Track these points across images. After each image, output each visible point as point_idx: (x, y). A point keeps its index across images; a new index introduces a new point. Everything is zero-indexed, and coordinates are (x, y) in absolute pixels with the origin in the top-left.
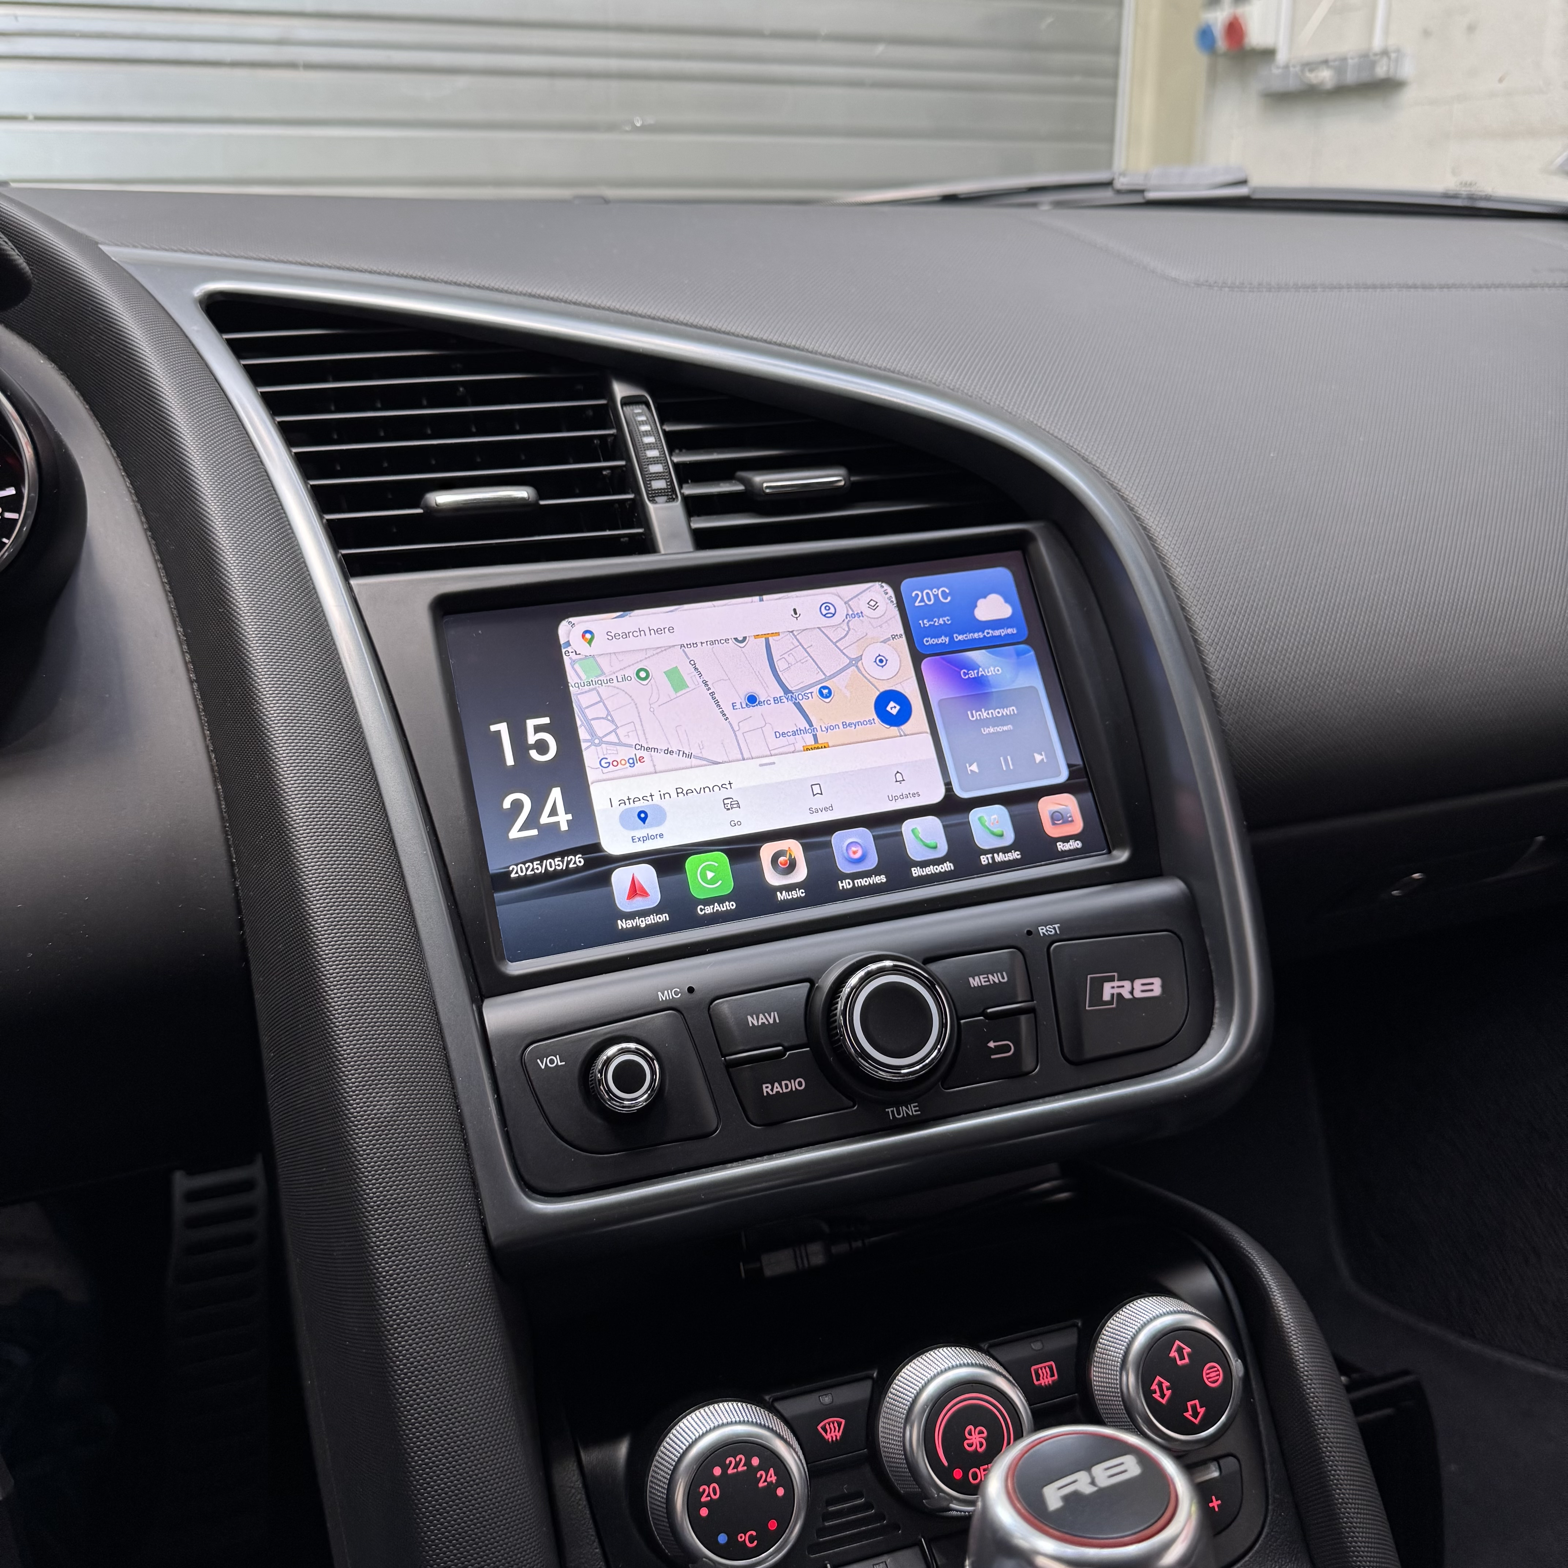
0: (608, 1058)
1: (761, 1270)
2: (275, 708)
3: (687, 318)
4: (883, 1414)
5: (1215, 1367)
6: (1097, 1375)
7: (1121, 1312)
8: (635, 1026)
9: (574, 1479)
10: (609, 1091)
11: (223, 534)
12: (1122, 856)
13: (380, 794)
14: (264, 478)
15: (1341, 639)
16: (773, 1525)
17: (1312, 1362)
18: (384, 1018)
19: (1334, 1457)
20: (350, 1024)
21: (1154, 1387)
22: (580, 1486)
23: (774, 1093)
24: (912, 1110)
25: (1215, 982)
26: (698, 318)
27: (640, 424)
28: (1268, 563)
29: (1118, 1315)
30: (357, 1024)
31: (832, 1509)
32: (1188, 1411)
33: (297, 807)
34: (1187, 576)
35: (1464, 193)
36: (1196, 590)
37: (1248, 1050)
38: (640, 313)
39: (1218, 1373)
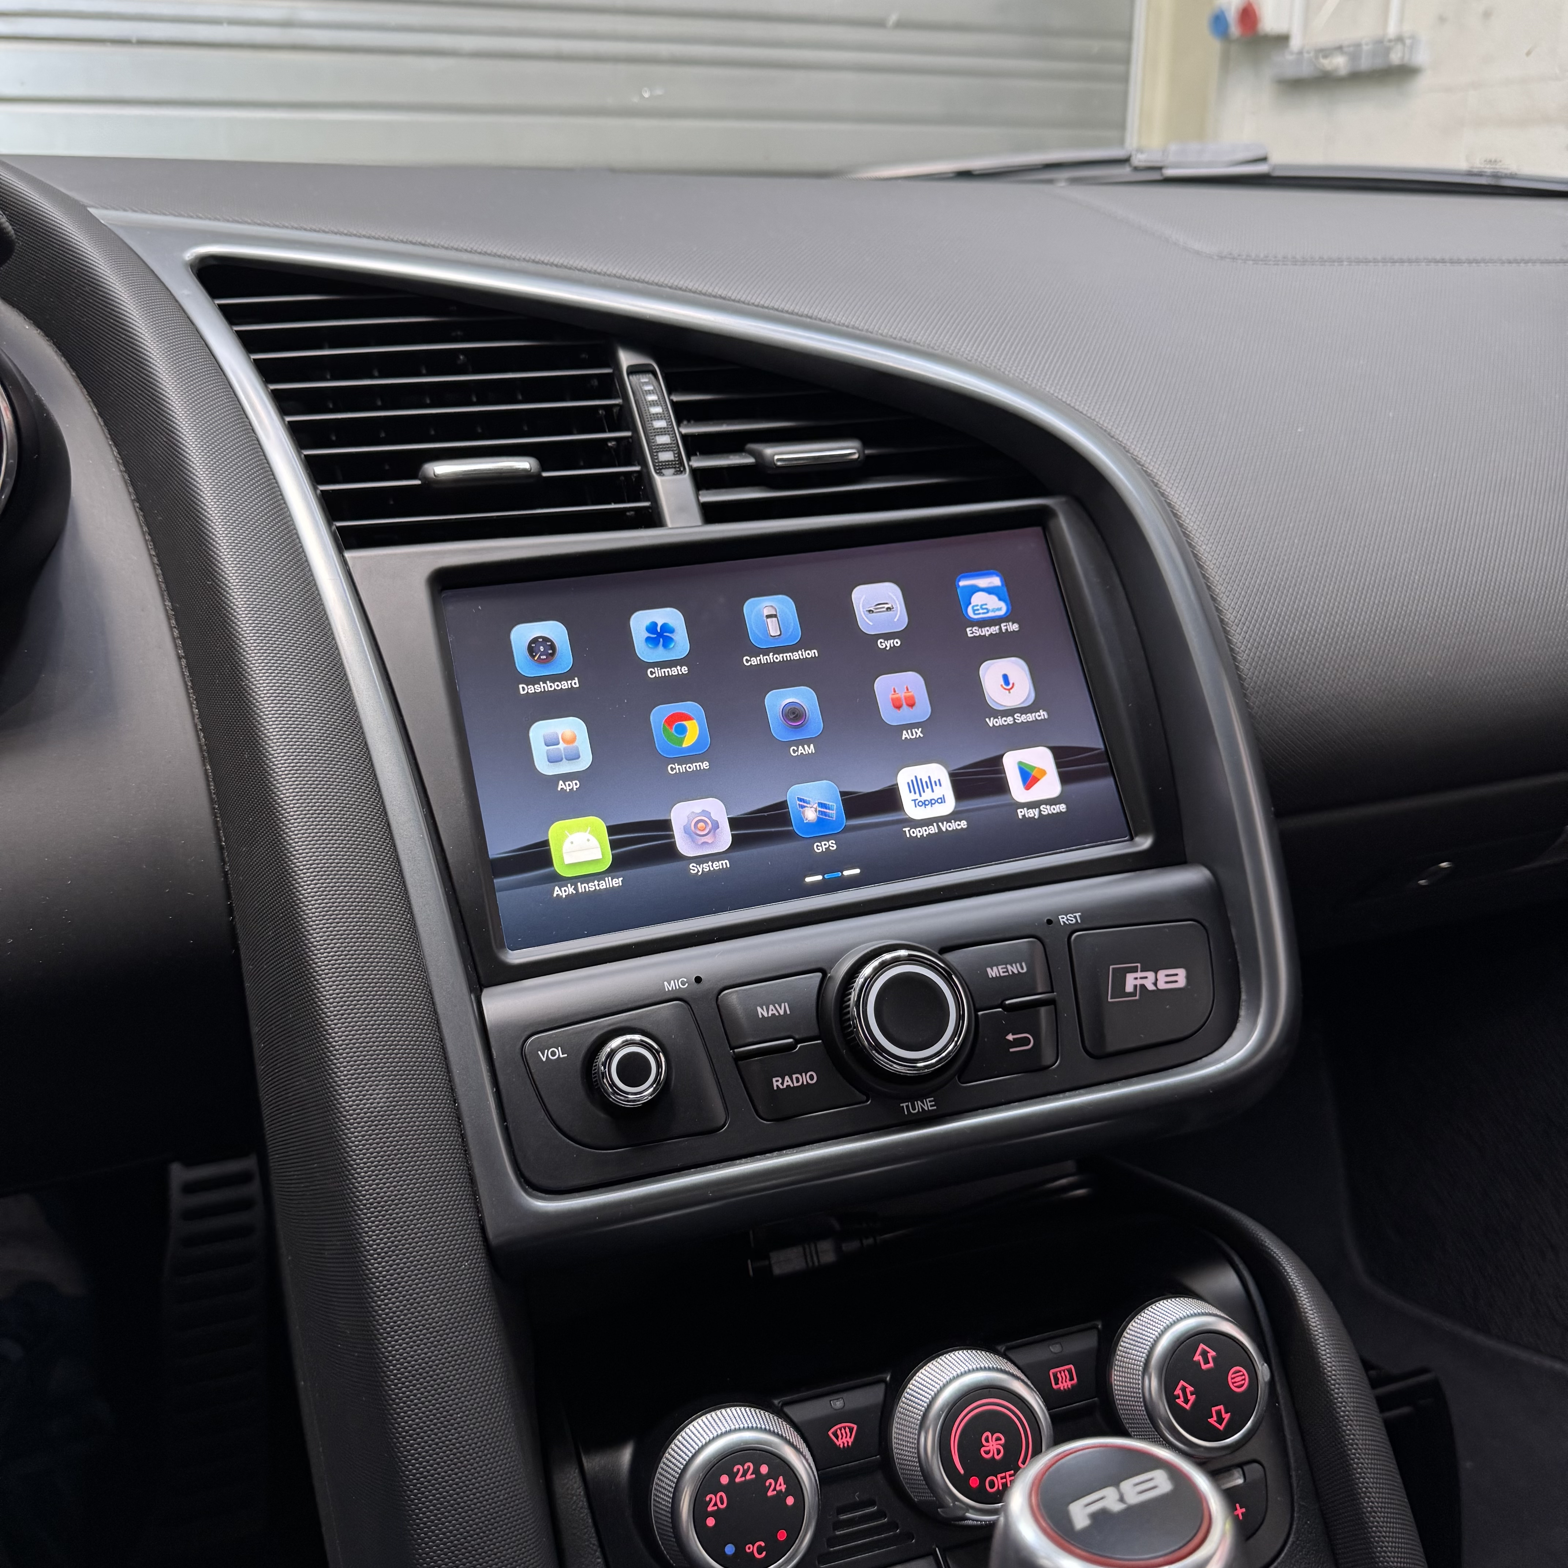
0: (612, 1050)
1: (770, 1267)
2: (265, 685)
3: (696, 286)
4: (896, 1419)
5: (1241, 1371)
6: (1118, 1379)
7: (1143, 1314)
8: (640, 1017)
9: (576, 1486)
10: (613, 1084)
11: (212, 503)
12: (1144, 843)
13: (375, 775)
14: (255, 446)
16: (782, 1535)
17: (1340, 1366)
19: (1362, 1464)
20: (343, 1015)
21: (1178, 1392)
22: (582, 1493)
23: (785, 1086)
24: (928, 1105)
25: (1241, 973)
26: (707, 286)
27: (647, 394)
28: (1296, 541)
29: (1139, 1317)
30: (349, 1014)
31: (843, 1517)
32: (1212, 1417)
33: (287, 787)
34: (1212, 554)
35: (1489, 170)
36: (1222, 569)
37: (1276, 1043)
38: (647, 280)
39: (1243, 1377)
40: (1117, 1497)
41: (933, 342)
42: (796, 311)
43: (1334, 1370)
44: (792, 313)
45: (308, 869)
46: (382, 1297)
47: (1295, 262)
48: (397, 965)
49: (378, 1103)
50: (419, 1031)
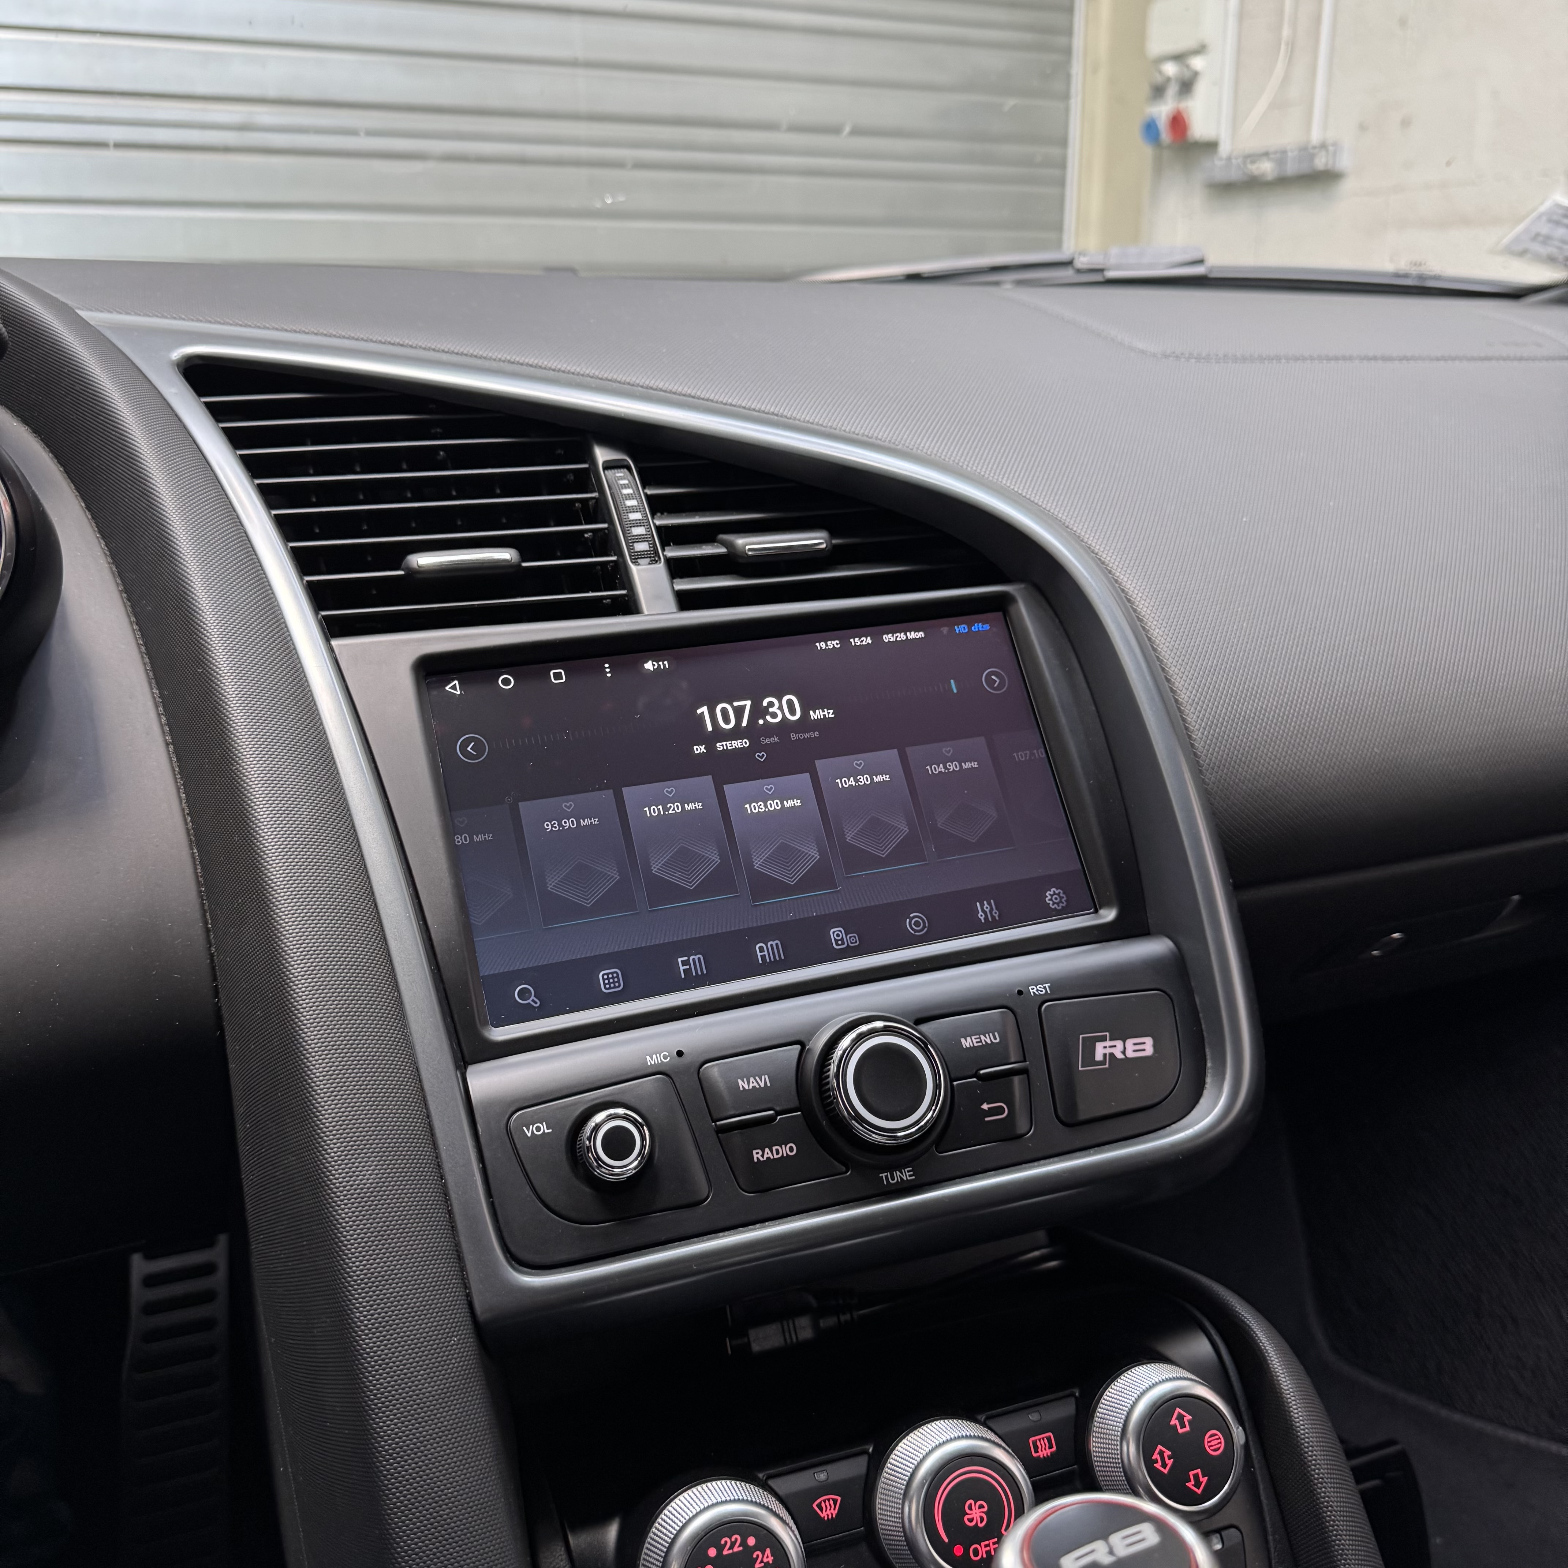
0: (596, 1125)
1: (748, 1345)
2: (255, 769)
4: (880, 1490)
5: (1217, 1435)
6: (1096, 1445)
7: (1119, 1380)
8: (623, 1092)
9: (562, 1564)
10: (598, 1158)
11: (203, 594)
12: (1109, 915)
13: (362, 856)
14: (244, 538)
15: (1319, 699)
17: (1312, 1428)
19: (1338, 1526)
20: (332, 1092)
23: (765, 1159)
24: (906, 1175)
25: (1206, 1041)
27: (622, 488)
28: (1245, 625)
29: (1116, 1383)
32: (1190, 1481)
34: (1165, 637)
35: (1414, 273)
36: (1175, 651)
37: (1241, 1110)
38: (619, 379)
39: (1219, 1441)
40: (1107, 1550)
41: (894, 438)
43: (1307, 1433)
45: (298, 949)
46: (374, 1373)
47: (1235, 359)
48: (385, 1042)
49: (368, 1180)
50: (406, 1107)
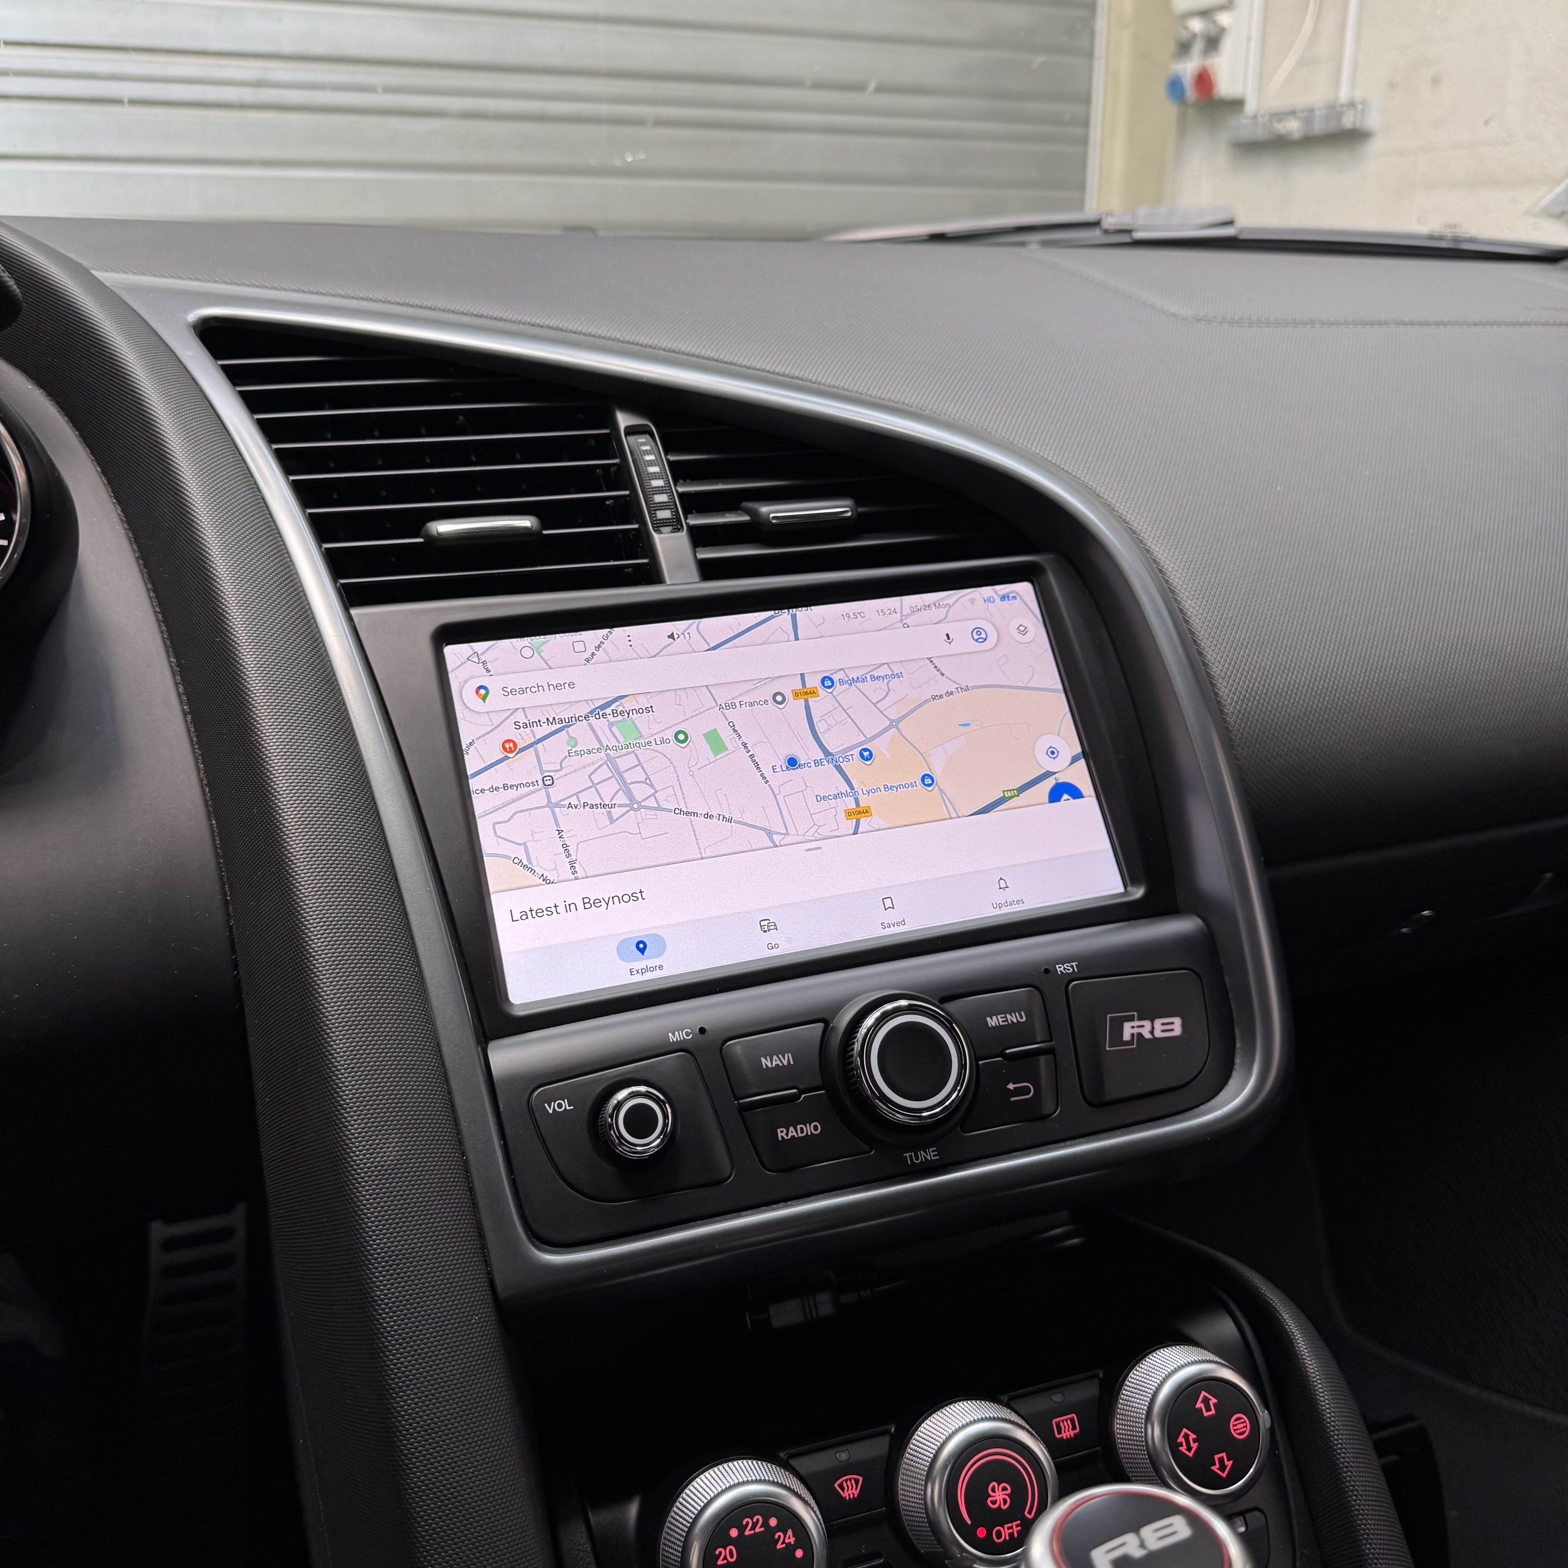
0: (619, 1102)
1: (769, 1319)
3: (689, 348)
4: (902, 1471)
5: (1242, 1418)
6: (1119, 1427)
7: (1144, 1362)
8: (645, 1068)
9: (582, 1541)
10: (621, 1136)
11: (221, 561)
12: (1138, 892)
17: (1339, 1412)
18: (388, 1061)
20: (353, 1068)
21: (1181, 1439)
22: (589, 1549)
23: (789, 1137)
24: (931, 1155)
25: (1235, 1021)
26: (700, 348)
27: (645, 455)
28: (1278, 596)
29: (1141, 1365)
32: (1215, 1464)
33: (297, 842)
34: (1197, 609)
36: (1207, 623)
37: (1270, 1091)
38: (640, 342)
39: (1245, 1424)
40: (1138, 1543)
42: (787, 373)
43: (1333, 1417)
44: (783, 375)
45: (318, 923)
46: (394, 1351)
48: (405, 1018)
49: (389, 1157)
50: (427, 1084)
